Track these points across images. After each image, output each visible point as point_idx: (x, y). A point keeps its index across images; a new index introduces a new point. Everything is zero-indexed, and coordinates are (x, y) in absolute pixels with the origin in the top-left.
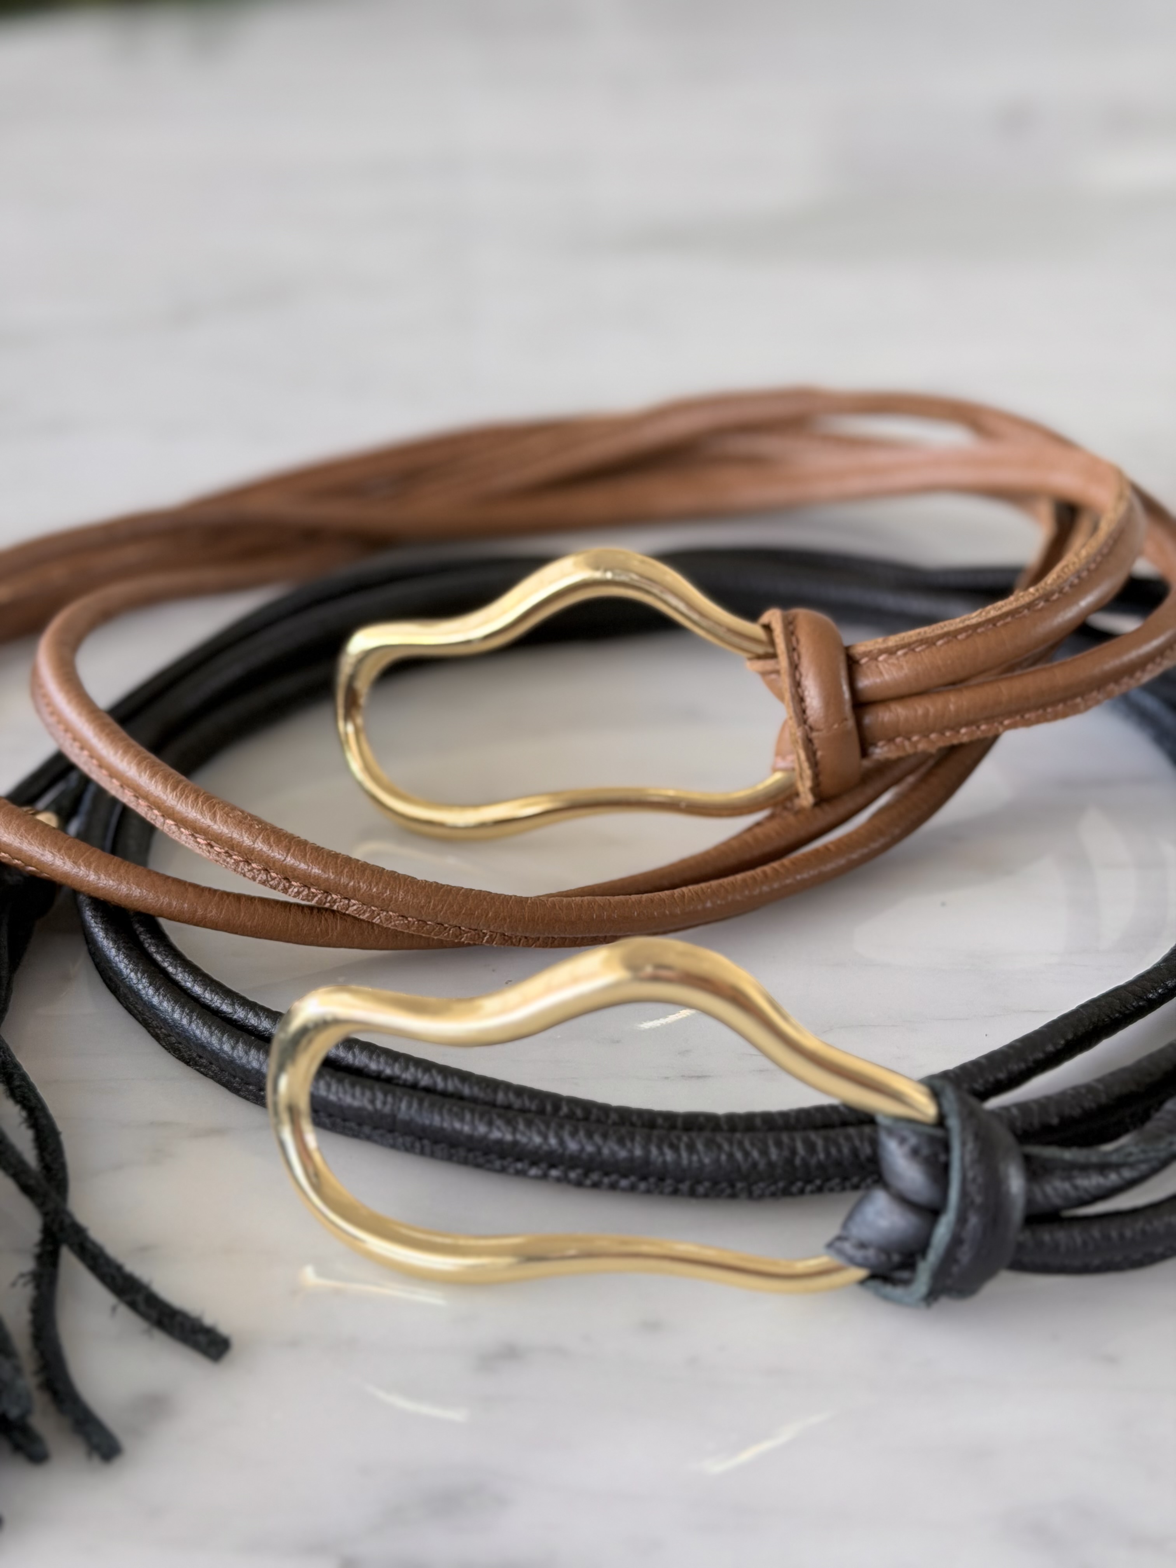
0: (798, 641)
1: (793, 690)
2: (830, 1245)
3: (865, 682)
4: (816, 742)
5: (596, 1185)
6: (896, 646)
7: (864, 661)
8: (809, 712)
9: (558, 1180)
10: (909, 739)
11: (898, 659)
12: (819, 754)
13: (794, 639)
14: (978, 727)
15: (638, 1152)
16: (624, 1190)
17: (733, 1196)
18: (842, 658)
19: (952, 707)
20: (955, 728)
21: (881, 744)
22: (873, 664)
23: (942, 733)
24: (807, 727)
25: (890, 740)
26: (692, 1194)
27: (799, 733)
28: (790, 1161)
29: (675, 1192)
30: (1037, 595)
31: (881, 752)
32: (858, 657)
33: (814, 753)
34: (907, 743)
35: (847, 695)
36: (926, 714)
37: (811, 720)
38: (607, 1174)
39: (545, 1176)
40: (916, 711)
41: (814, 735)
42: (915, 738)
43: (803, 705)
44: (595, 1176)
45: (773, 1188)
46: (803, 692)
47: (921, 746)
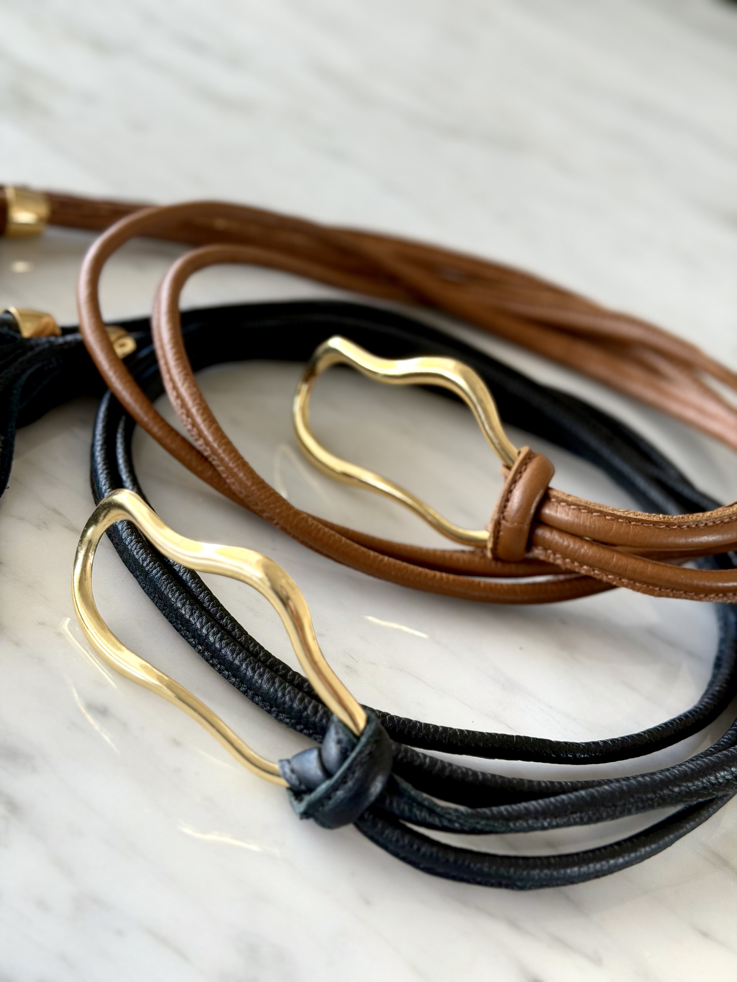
0: (525, 469)
1: (506, 493)
2: (281, 761)
3: (548, 511)
4: (502, 527)
5: (213, 665)
6: (572, 502)
7: (553, 500)
8: (508, 509)
9: (199, 652)
10: (554, 554)
11: (569, 509)
12: (501, 533)
13: (524, 468)
14: (594, 570)
15: (237, 662)
16: (224, 676)
17: (269, 712)
18: (541, 492)
19: (582, 551)
20: (581, 564)
21: (540, 548)
22: (556, 504)
23: (573, 562)
24: (502, 516)
25: (545, 549)
26: (252, 699)
27: (496, 517)
28: (301, 712)
29: (245, 693)
30: (662, 520)
31: (538, 553)
32: (551, 496)
33: (499, 532)
34: (552, 556)
35: (532, 511)
36: (568, 547)
37: (506, 514)
38: (220, 663)
39: (194, 646)
40: (564, 541)
41: (503, 522)
42: (558, 556)
43: (507, 503)
44: (215, 661)
45: (288, 720)
46: (511, 496)
47: (559, 562)
